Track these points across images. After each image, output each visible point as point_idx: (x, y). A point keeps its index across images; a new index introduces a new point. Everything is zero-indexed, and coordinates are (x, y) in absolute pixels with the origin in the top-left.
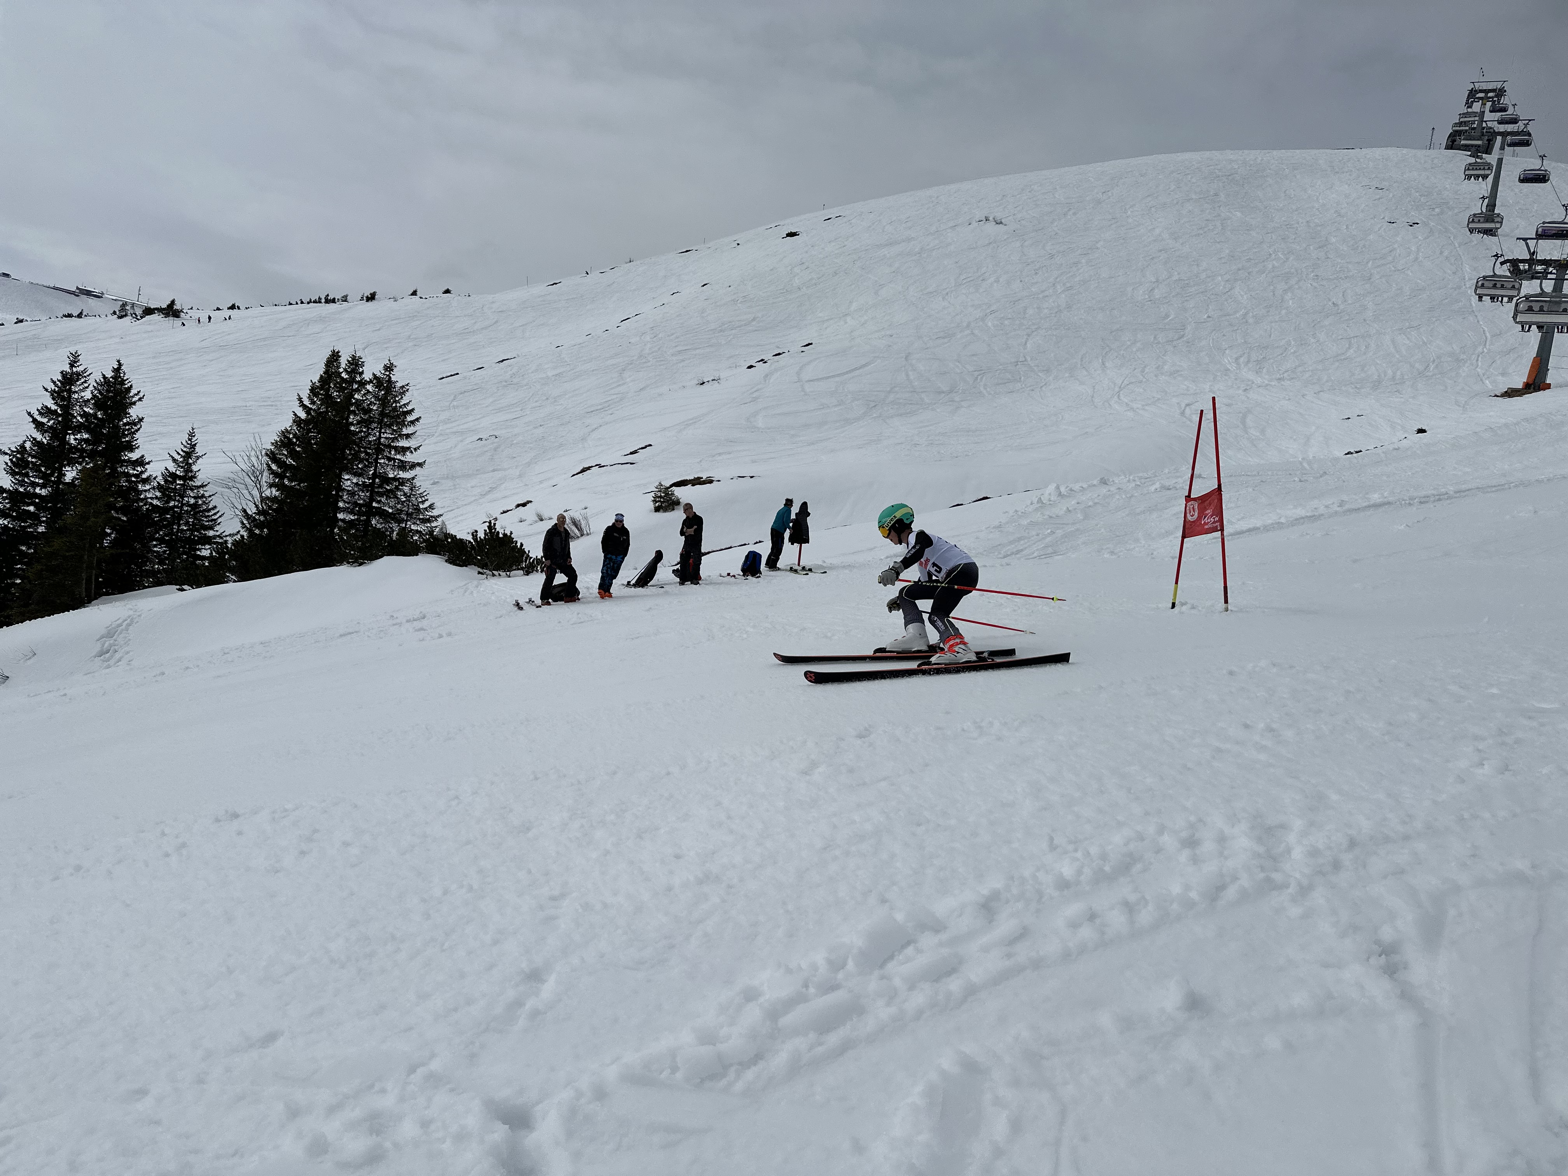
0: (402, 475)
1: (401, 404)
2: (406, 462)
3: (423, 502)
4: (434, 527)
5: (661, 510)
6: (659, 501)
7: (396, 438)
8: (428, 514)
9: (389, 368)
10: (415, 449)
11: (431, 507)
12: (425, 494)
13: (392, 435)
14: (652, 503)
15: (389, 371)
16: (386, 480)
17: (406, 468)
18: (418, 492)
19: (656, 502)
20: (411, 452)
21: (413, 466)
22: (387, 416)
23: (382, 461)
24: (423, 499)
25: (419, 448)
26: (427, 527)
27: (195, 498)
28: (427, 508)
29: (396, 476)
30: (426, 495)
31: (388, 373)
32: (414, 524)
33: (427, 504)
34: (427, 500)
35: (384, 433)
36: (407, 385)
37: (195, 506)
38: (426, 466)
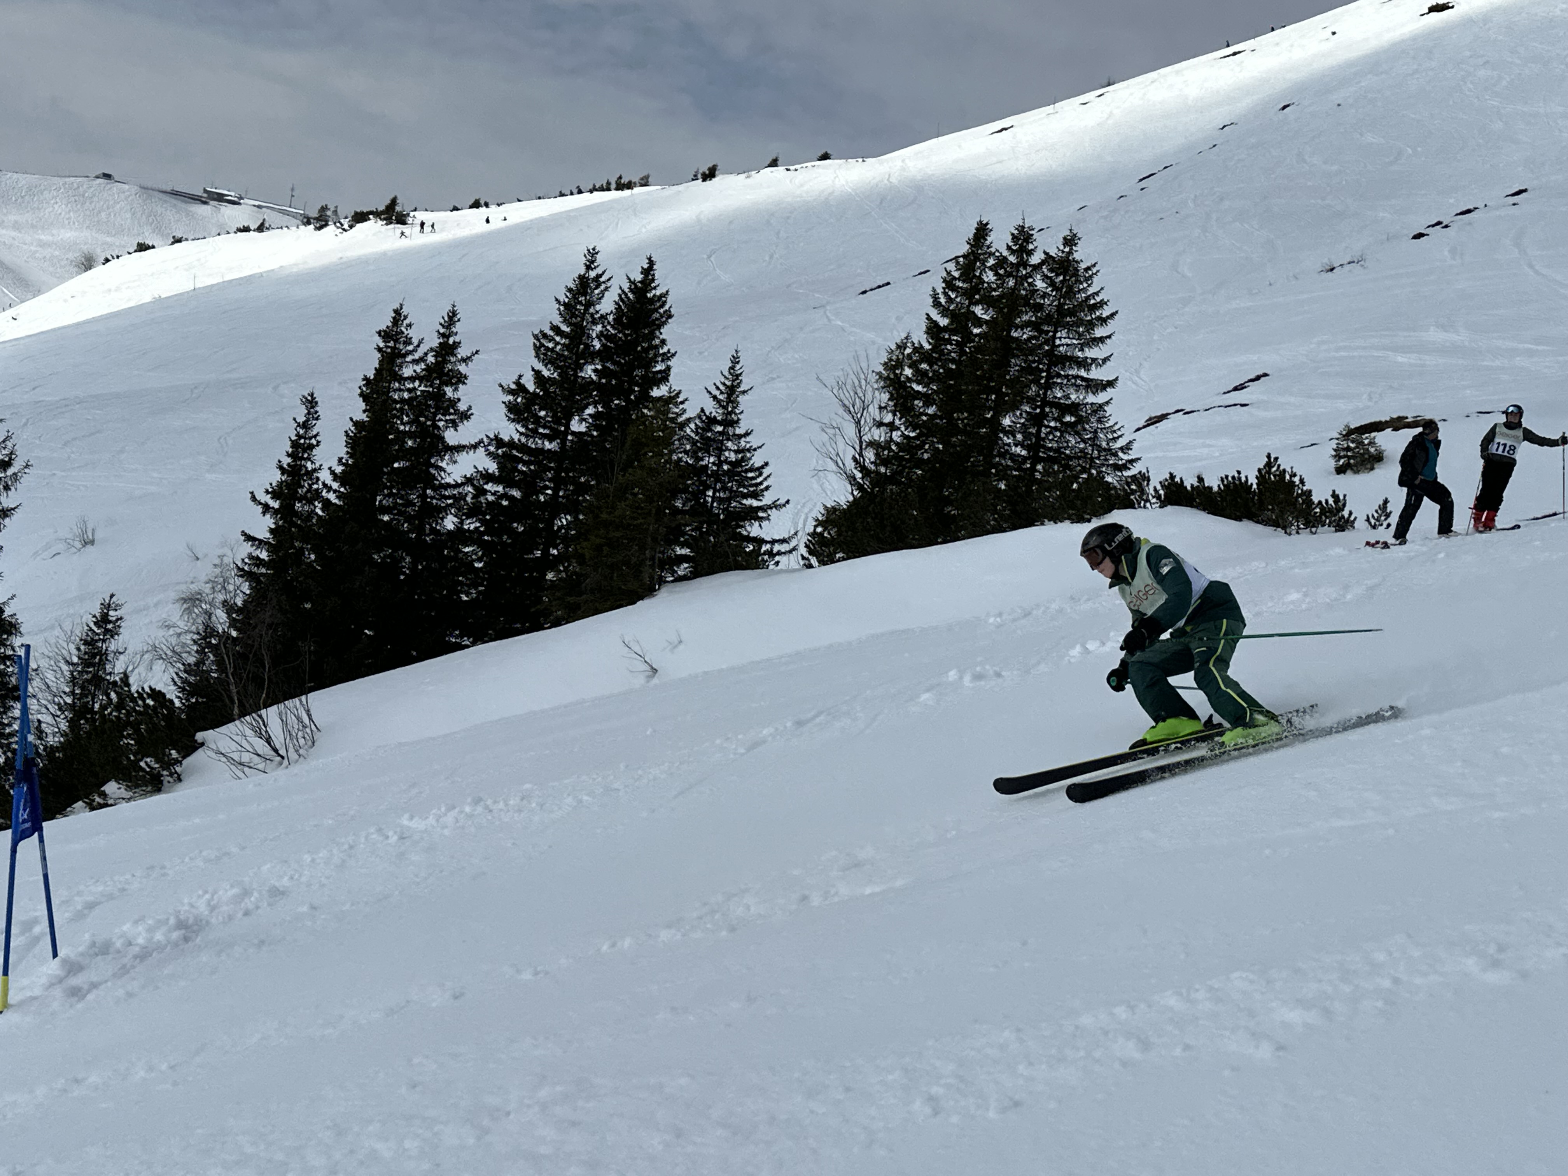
0: (1091, 399)
1: (1089, 293)
2: (1092, 380)
3: (1115, 439)
5: (1350, 471)
6: (1345, 456)
7: (1084, 345)
8: (1125, 456)
9: (1070, 241)
11: (1128, 446)
12: (1116, 428)
13: (1077, 340)
14: (1333, 458)
15: (1070, 246)
16: (1065, 408)
17: (1095, 390)
18: (1109, 426)
19: (1340, 458)
20: (1099, 365)
21: (1104, 385)
23: (1058, 380)
24: (1115, 435)
27: (737, 452)
28: (1120, 448)
29: (1080, 402)
30: (1119, 429)
31: (1068, 249)
32: (1101, 472)
33: (1121, 443)
34: (1121, 436)
36: (1094, 265)
37: (737, 463)
38: (1119, 384)
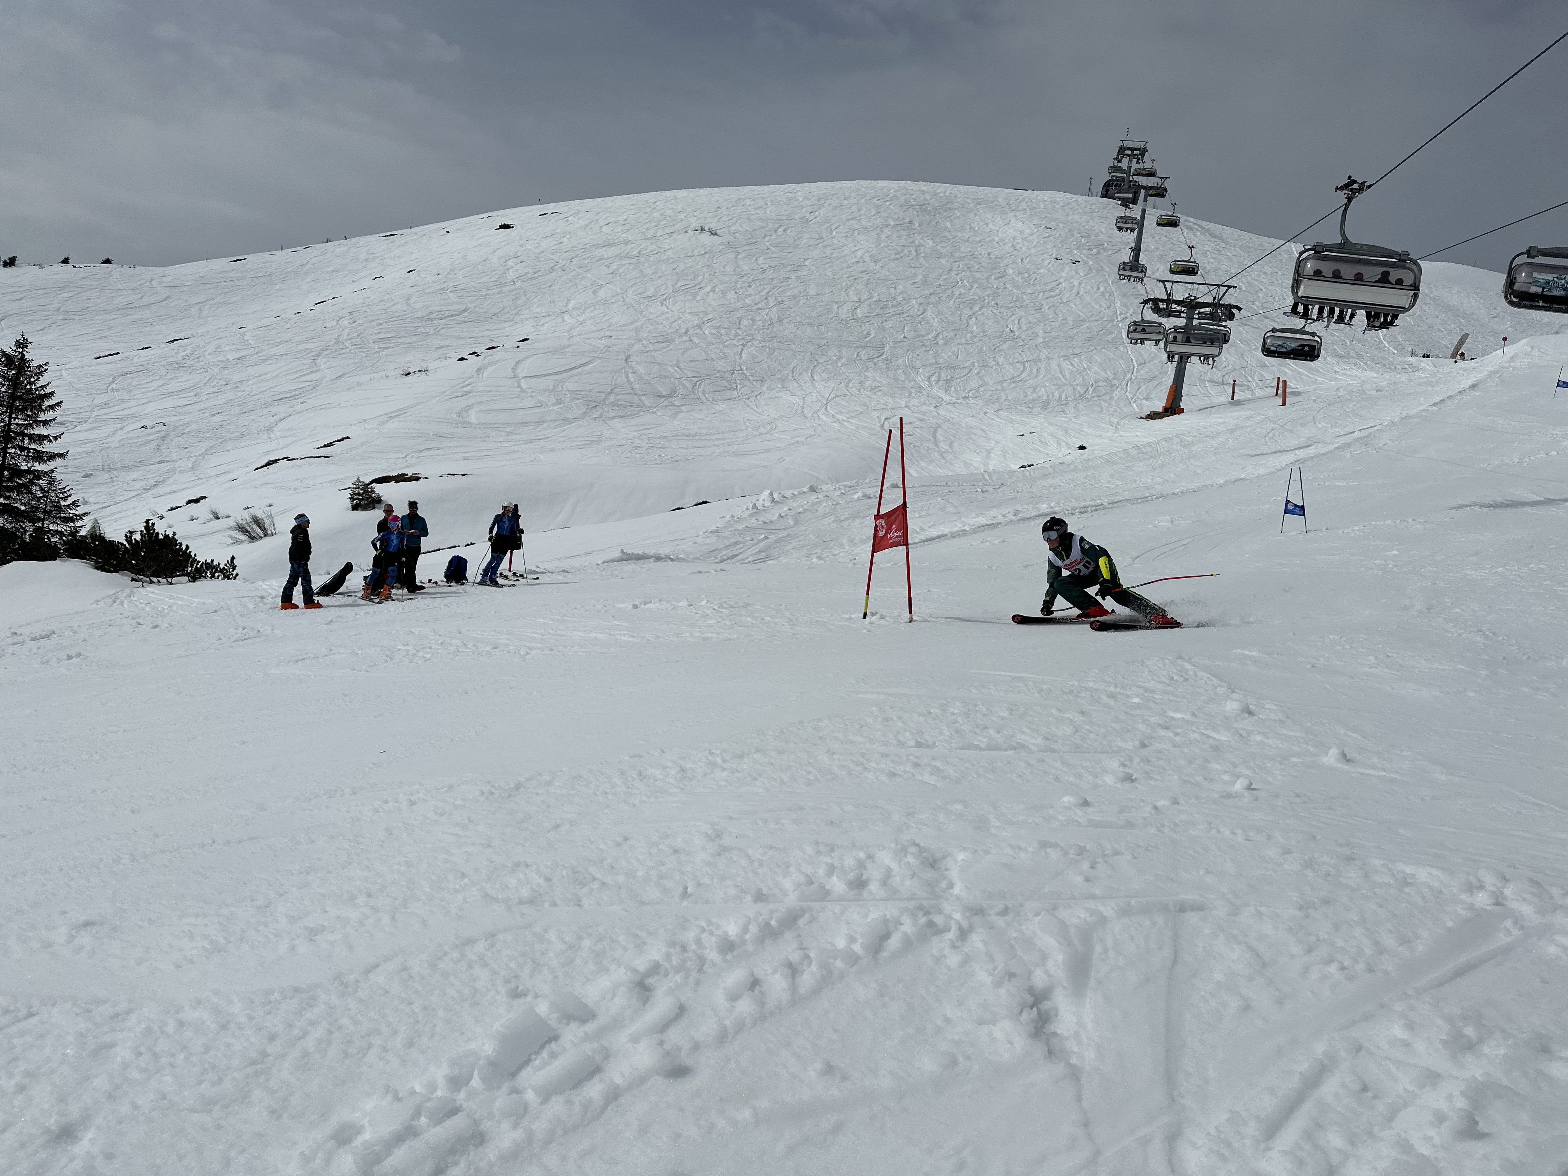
0: (38, 467)
1: (38, 386)
2: (43, 452)
3: (65, 498)
4: (80, 527)
5: (360, 508)
6: (356, 499)
7: (31, 425)
8: (71, 512)
9: (22, 344)
10: (55, 438)
11: (75, 504)
12: (67, 489)
13: (25, 420)
14: (348, 501)
15: (23, 348)
16: (19, 473)
17: (43, 460)
18: (58, 487)
19: (354, 499)
20: (51, 441)
21: (52, 457)
22: (20, 398)
23: (13, 451)
24: (66, 495)
25: (60, 436)
26: (70, 527)
28: (69, 505)
29: (30, 468)
30: (69, 491)
31: (20, 350)
32: (53, 523)
33: (69, 501)
34: (70, 496)
35: (15, 419)
36: (46, 364)
38: (69, 457)
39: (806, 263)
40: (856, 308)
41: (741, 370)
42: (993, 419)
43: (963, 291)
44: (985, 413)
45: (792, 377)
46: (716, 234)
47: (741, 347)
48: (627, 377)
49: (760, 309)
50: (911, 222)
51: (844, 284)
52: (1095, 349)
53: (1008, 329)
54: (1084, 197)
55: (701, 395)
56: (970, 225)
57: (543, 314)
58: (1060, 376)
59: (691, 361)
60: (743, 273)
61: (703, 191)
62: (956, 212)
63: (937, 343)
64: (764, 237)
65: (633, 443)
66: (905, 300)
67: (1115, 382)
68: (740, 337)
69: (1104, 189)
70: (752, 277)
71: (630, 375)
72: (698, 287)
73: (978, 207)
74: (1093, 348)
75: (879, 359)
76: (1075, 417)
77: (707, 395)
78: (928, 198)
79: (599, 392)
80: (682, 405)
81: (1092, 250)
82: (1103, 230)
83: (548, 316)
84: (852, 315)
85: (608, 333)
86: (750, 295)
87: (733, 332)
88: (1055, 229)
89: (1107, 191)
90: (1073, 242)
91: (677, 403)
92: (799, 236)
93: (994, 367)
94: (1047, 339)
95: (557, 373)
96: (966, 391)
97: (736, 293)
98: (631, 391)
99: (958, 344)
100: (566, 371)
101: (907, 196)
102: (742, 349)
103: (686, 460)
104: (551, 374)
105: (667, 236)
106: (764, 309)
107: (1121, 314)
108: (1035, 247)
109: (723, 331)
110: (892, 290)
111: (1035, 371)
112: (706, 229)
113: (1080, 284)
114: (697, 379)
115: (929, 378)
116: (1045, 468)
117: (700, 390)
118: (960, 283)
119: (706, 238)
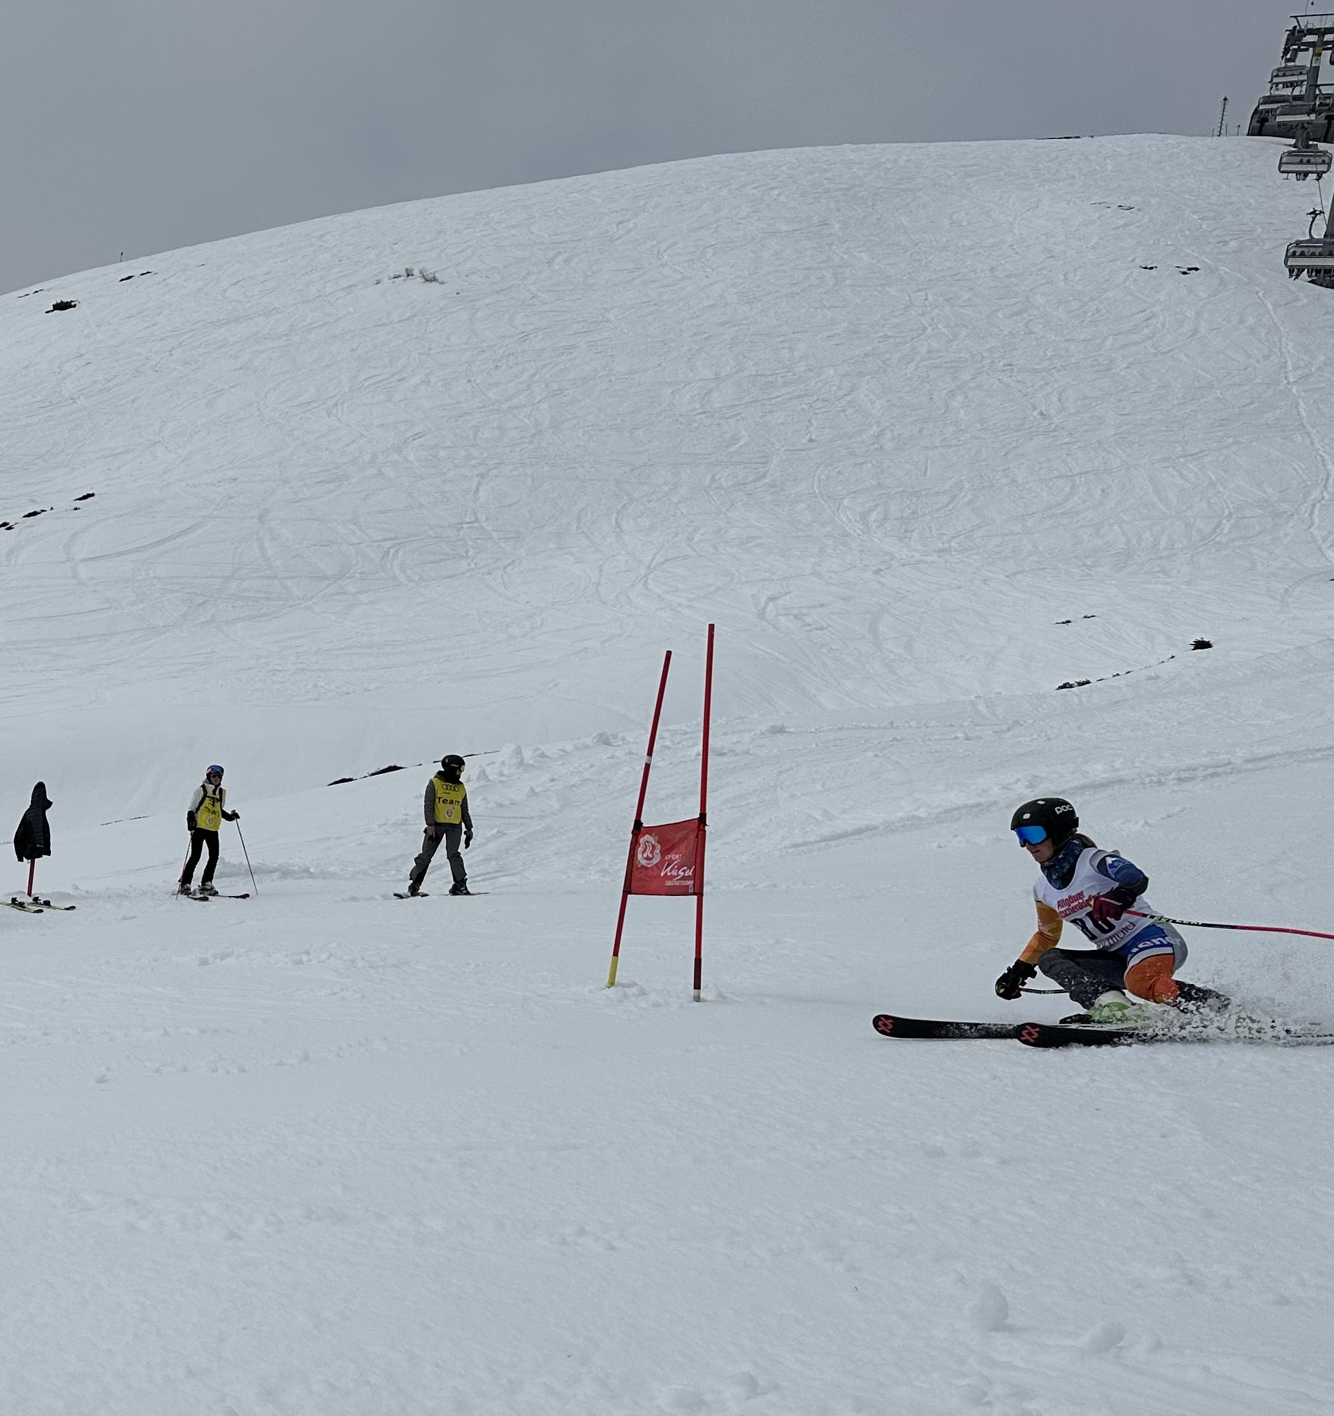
39: (610, 316)
40: (710, 392)
41: (477, 520)
42: (1001, 592)
43: (935, 345)
44: (985, 581)
45: (578, 528)
46: (434, 279)
47: (476, 479)
48: (262, 548)
49: (517, 407)
50: (824, 223)
51: (686, 348)
52: (1235, 442)
53: (1035, 413)
54: (1209, 140)
55: (397, 571)
56: (951, 218)
57: (120, 450)
58: (1156, 499)
59: (380, 512)
60: (485, 345)
61: (412, 207)
62: (920, 194)
63: (881, 448)
64: (525, 278)
65: (267, 664)
66: (811, 370)
67: (1285, 506)
68: (473, 462)
69: (1256, 118)
70: (501, 351)
71: (267, 544)
72: (397, 377)
73: (968, 180)
74: (1231, 440)
75: (757, 484)
76: (1188, 583)
77: (409, 572)
78: (861, 174)
79: (211, 577)
80: (360, 593)
81: (1226, 243)
82: (1252, 201)
83: (128, 452)
84: (702, 407)
85: (230, 474)
86: (497, 384)
87: (463, 453)
88: (1139, 210)
89: (1263, 121)
90: (1181, 231)
91: (351, 589)
92: (595, 269)
93: (1006, 489)
94: (1124, 428)
95: (138, 550)
96: (945, 538)
97: (469, 381)
98: (269, 573)
99: (926, 448)
100: (154, 545)
101: (817, 174)
102: (479, 483)
103: (365, 690)
104: (129, 552)
105: (343, 294)
106: (524, 406)
107: (1296, 368)
108: (1094, 248)
109: (442, 453)
110: (785, 354)
111: (1097, 494)
112: (416, 272)
113: (1198, 314)
114: (389, 543)
115: (864, 516)
116: (1113, 687)
117: (396, 562)
118: (930, 329)
119: (415, 286)
